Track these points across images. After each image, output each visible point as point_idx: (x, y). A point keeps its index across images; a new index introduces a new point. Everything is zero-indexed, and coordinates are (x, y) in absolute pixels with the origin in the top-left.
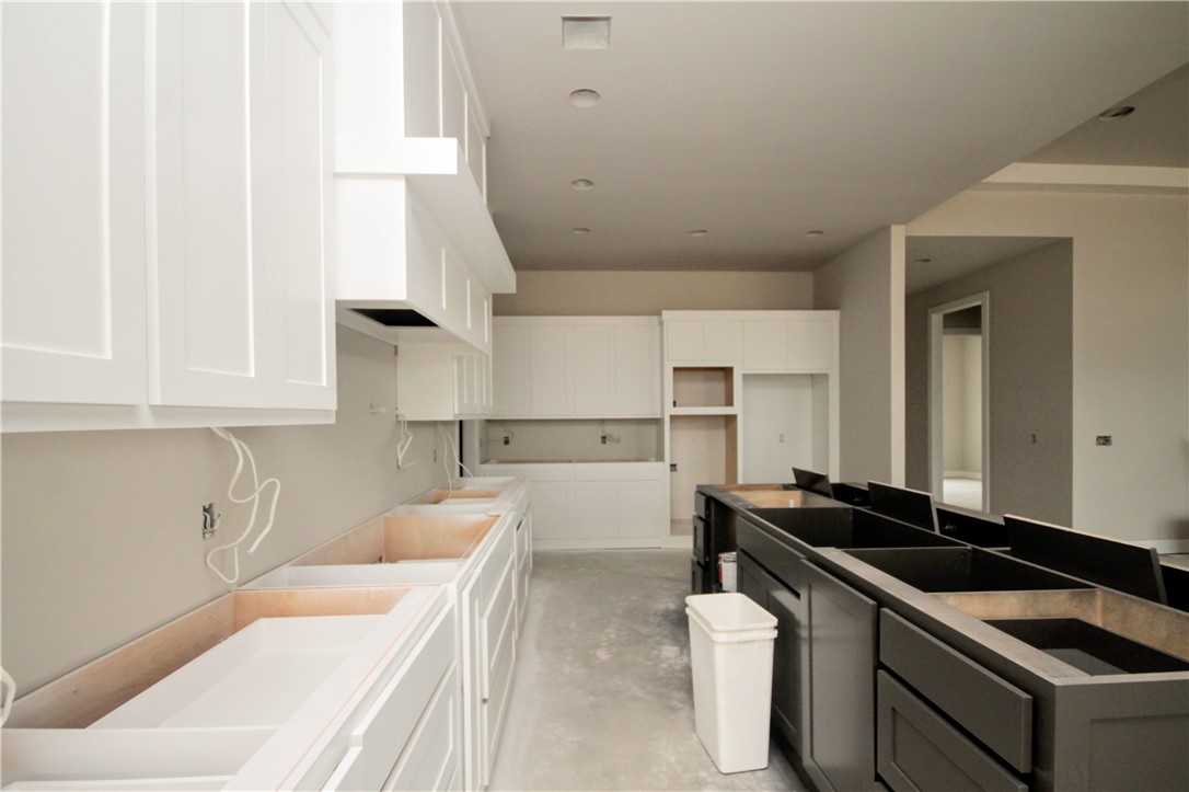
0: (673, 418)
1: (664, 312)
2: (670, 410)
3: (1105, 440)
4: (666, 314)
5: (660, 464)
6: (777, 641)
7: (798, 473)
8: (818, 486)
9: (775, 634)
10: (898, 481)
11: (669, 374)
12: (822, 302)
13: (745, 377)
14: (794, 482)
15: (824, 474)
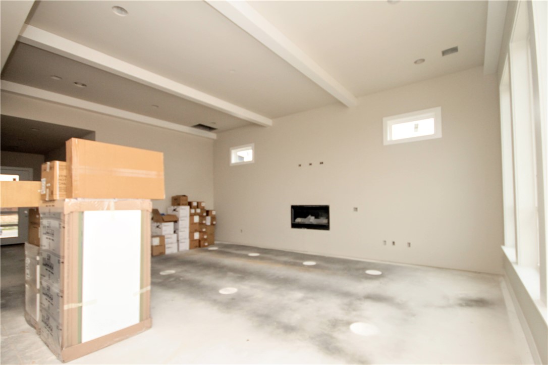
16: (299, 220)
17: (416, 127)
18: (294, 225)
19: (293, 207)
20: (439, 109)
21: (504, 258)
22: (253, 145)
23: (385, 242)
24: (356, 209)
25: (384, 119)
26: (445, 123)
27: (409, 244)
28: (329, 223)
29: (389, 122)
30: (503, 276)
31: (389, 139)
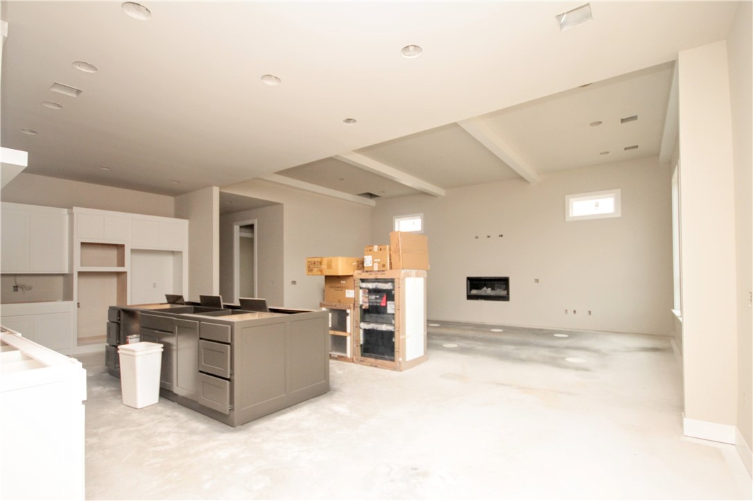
0: (80, 274)
1: (74, 208)
2: (78, 268)
3: (294, 282)
4: (76, 210)
5: (70, 302)
6: (163, 353)
7: (168, 297)
8: (179, 301)
9: (162, 350)
10: (216, 292)
11: (77, 247)
12: (180, 214)
13: (134, 251)
14: (166, 302)
15: (180, 295)
16: (474, 292)
17: (597, 205)
18: (470, 297)
19: (469, 279)
20: (619, 191)
21: (673, 315)
22: (422, 214)
23: (566, 311)
24: (537, 281)
25: (566, 196)
26: (624, 202)
27: (590, 312)
28: (508, 294)
29: (571, 200)
30: (673, 337)
31: (571, 216)
